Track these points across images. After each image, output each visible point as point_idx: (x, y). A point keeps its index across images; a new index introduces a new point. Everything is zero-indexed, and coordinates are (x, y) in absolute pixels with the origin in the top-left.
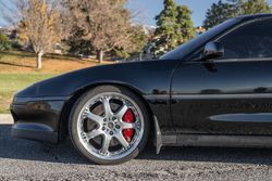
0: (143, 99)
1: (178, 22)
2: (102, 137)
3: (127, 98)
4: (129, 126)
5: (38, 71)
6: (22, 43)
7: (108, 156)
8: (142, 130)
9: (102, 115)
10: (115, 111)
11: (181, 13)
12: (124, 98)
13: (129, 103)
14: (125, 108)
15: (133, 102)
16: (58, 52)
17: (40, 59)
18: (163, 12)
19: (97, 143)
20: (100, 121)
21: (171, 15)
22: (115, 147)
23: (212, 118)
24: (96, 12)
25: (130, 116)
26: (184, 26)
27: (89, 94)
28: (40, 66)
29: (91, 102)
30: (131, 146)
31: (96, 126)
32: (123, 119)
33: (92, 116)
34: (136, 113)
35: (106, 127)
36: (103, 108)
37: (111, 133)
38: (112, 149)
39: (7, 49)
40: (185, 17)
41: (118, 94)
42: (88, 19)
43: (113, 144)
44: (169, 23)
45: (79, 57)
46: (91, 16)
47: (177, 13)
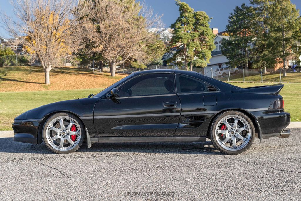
0: (80, 119)
1: (195, 30)
2: (59, 139)
3: (72, 119)
4: (74, 133)
5: (47, 87)
6: (28, 58)
7: (63, 149)
8: (81, 135)
9: (59, 128)
10: (66, 126)
11: (198, 20)
12: (71, 119)
13: (73, 122)
14: (71, 124)
15: (75, 121)
16: (68, 65)
17: (48, 74)
18: (179, 20)
19: (57, 143)
20: (58, 131)
21: (187, 23)
22: (67, 145)
23: (113, 128)
24: (107, 21)
25: (74, 128)
26: (202, 34)
27: (52, 117)
28: (48, 82)
29: (53, 121)
30: (75, 144)
31: (56, 134)
32: (71, 130)
33: (54, 129)
34: (77, 127)
35: (62, 134)
36: (60, 125)
37: (64, 137)
38: (65, 146)
39: (13, 64)
40: (202, 25)
41: (67, 117)
42: (98, 30)
43: (66, 143)
44: (186, 31)
45: (90, 71)
46: (102, 27)
47: (194, 20)
